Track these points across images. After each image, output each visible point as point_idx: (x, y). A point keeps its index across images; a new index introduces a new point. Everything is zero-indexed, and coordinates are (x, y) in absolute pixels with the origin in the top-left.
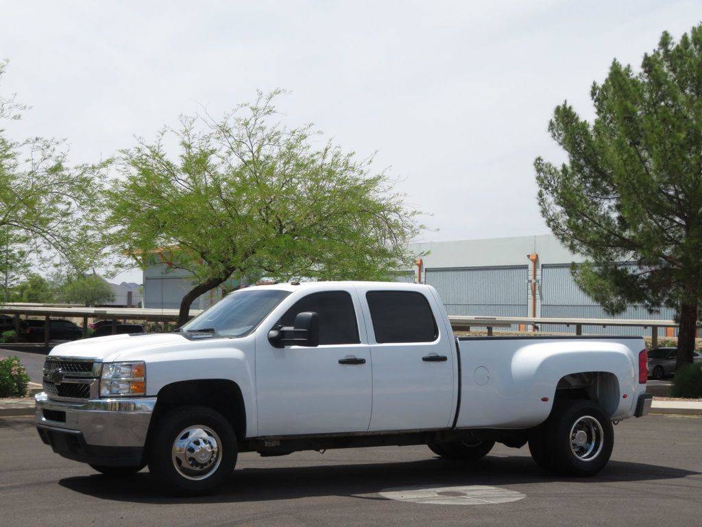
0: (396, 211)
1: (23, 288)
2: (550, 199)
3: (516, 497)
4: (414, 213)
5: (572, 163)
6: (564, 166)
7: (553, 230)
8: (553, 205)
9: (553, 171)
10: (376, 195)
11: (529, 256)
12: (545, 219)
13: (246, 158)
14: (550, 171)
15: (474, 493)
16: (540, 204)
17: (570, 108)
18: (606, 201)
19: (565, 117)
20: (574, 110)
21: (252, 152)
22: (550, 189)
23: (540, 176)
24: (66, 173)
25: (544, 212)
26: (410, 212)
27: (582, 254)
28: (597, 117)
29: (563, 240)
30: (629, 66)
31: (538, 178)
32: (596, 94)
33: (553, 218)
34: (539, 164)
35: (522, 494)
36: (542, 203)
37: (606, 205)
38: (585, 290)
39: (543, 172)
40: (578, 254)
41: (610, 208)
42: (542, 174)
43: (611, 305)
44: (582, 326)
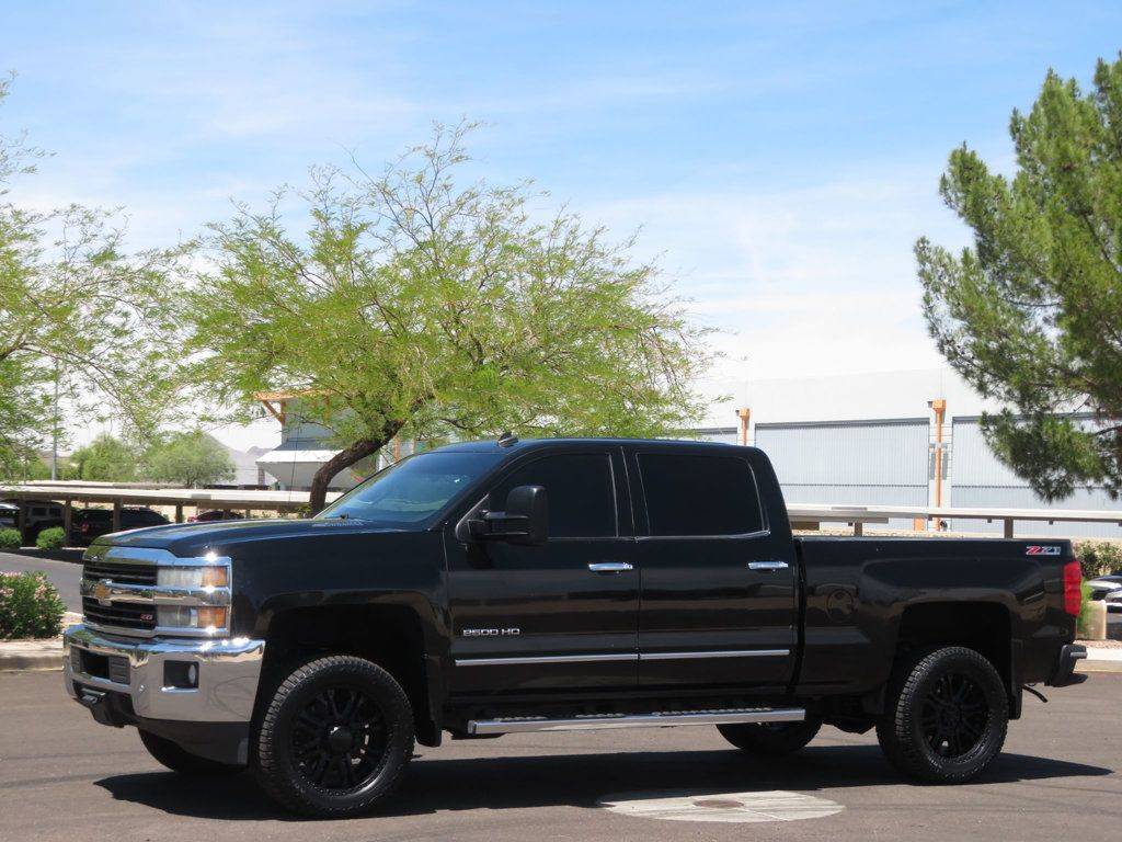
0: (676, 326)
1: (82, 457)
2: (942, 307)
3: (827, 809)
4: (705, 331)
5: (980, 246)
6: (966, 252)
7: (948, 359)
8: (947, 317)
9: (947, 260)
10: (637, 299)
11: (930, 403)
12: (935, 341)
13: (421, 238)
14: (940, 260)
15: (757, 802)
16: (926, 316)
17: (973, 153)
18: (1039, 310)
19: (966, 170)
20: (979, 157)
21: (431, 226)
22: (943, 291)
23: (923, 270)
24: (122, 264)
25: (933, 330)
26: (699, 328)
27: (999, 398)
28: (1020, 168)
29: (967, 374)
30: (1073, 81)
31: (922, 273)
32: (1018, 130)
33: (949, 339)
34: (924, 248)
35: (839, 804)
36: (929, 314)
37: (1039, 315)
38: (1003, 460)
39: (930, 263)
40: (992, 399)
41: (1046, 320)
42: (928, 266)
43: (1048, 484)
44: (1015, 522)
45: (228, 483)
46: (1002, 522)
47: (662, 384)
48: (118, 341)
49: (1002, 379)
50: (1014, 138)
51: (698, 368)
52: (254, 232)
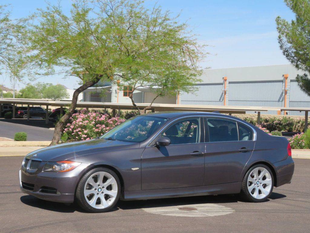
0: (194, 44)
1: (23, 91)
2: (284, 39)
3: (228, 212)
5: (297, 19)
6: (293, 21)
7: (286, 57)
8: (286, 43)
9: (286, 24)
10: (181, 35)
11: (283, 75)
12: (282, 51)
13: (109, 14)
14: (284, 24)
16: (279, 42)
22: (285, 34)
23: (278, 27)
25: (281, 47)
26: (202, 45)
27: (303, 70)
29: (292, 62)
33: (287, 50)
34: (279, 20)
35: (233, 210)
36: (280, 42)
38: (304, 90)
39: (281, 24)
40: (300, 70)
42: (280, 26)
44: (309, 112)
45: (67, 100)
46: (305, 112)
47: (189, 64)
48: (9, 48)
49: (304, 63)
51: (201, 58)
52: (53, 11)
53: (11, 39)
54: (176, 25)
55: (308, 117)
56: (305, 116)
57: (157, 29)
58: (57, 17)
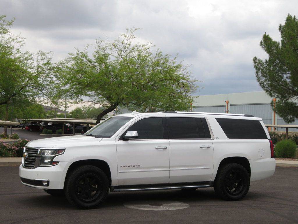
0: (187, 80)
1: (72, 113)
2: (260, 74)
3: (185, 207)
4: (195, 81)
5: (270, 58)
6: (266, 60)
7: (262, 87)
8: (262, 77)
9: (261, 62)
12: (259, 83)
16: (257, 77)
17: (268, 35)
18: (285, 75)
19: (266, 40)
20: (270, 36)
22: (260, 70)
24: (52, 66)
25: (258, 80)
26: (193, 81)
27: (275, 97)
28: (282, 39)
29: (267, 91)
30: (295, 17)
31: (255, 66)
32: (281, 29)
33: (262, 82)
34: (255, 60)
37: (285, 76)
38: (277, 113)
39: (257, 63)
40: (273, 97)
41: (287, 78)
43: (288, 119)
44: (289, 128)
46: (285, 128)
49: (276, 92)
50: (280, 31)
52: (81, 57)
53: (52, 78)
54: (174, 65)
55: (289, 132)
56: (286, 131)
57: (160, 68)
58: (85, 60)
